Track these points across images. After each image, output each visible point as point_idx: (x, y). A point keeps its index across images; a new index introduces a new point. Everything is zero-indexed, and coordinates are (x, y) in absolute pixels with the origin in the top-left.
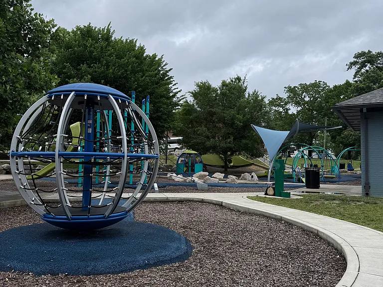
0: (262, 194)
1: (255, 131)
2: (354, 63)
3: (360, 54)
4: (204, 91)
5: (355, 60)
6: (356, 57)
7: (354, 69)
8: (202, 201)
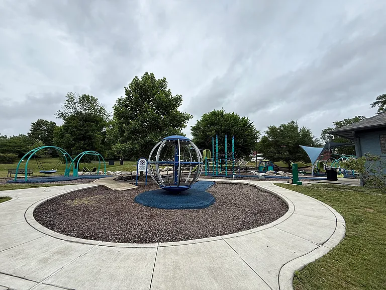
0: (286, 183)
1: (301, 148)
2: (378, 103)
3: (381, 96)
4: (273, 131)
5: (378, 100)
6: (378, 99)
7: (378, 106)
8: (248, 184)
